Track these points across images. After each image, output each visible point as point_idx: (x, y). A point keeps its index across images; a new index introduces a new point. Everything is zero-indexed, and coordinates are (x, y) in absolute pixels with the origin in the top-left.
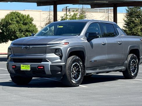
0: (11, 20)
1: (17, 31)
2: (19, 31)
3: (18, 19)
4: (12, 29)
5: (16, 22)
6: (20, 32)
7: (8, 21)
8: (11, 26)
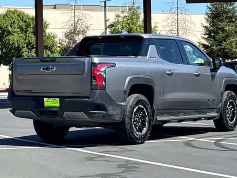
0: (11, 26)
1: (23, 47)
2: (27, 46)
3: (22, 23)
4: (14, 43)
5: (19, 30)
6: (29, 49)
7: (7, 28)
8: (11, 37)
